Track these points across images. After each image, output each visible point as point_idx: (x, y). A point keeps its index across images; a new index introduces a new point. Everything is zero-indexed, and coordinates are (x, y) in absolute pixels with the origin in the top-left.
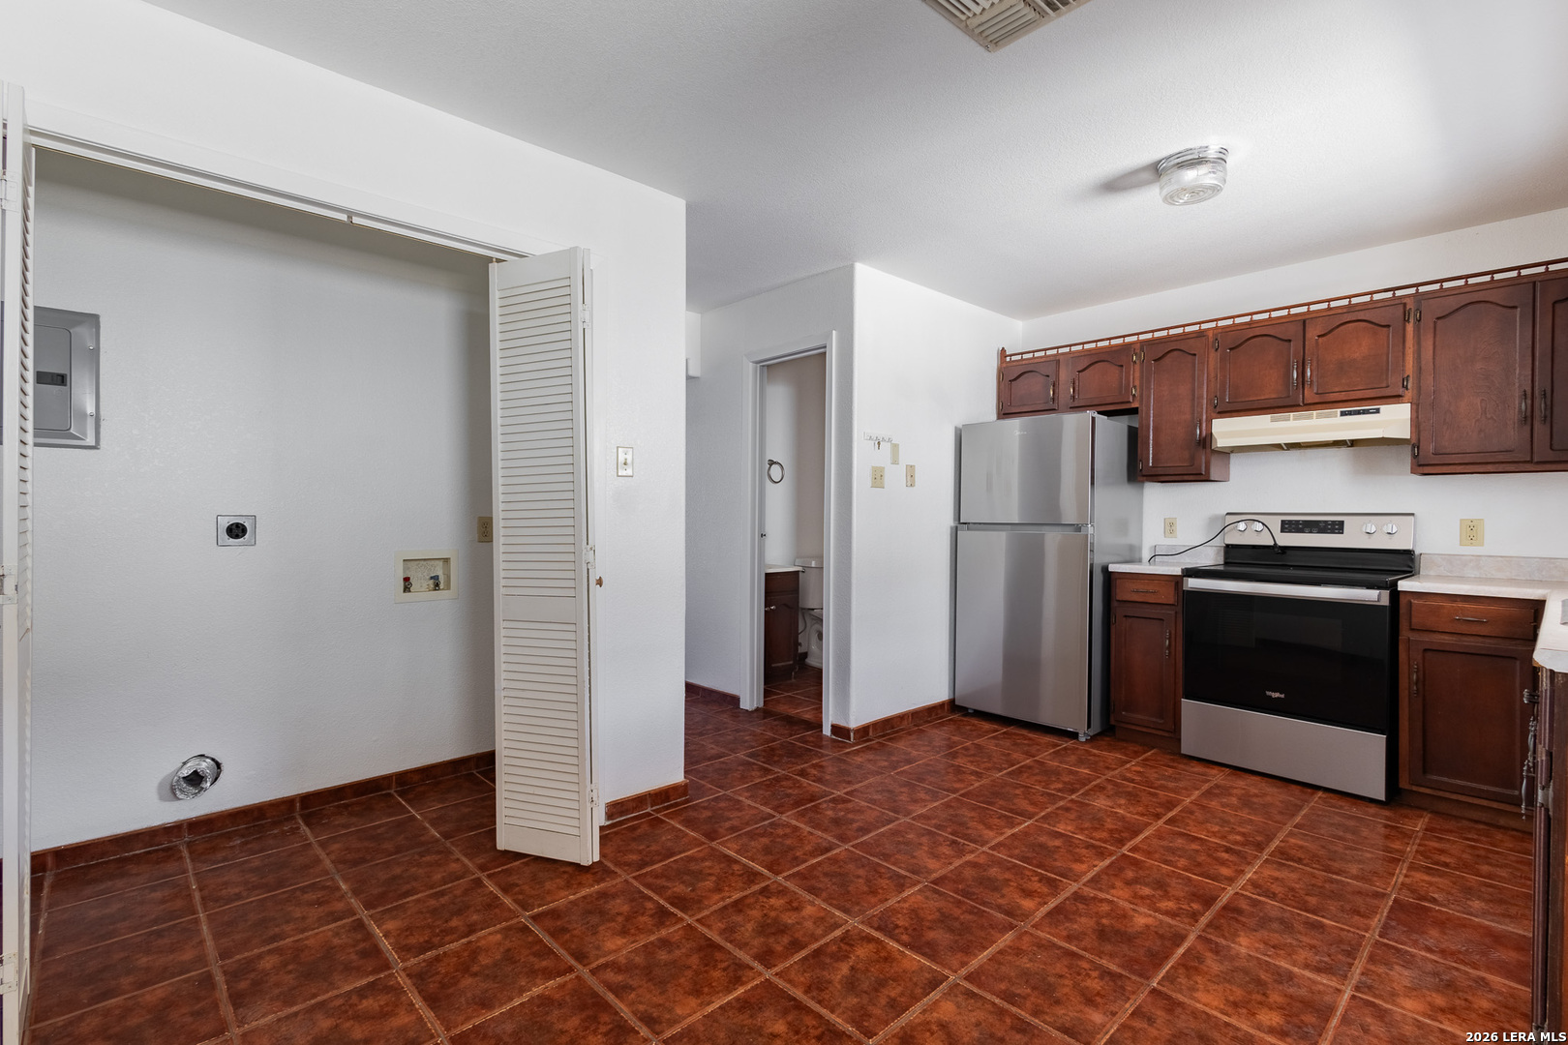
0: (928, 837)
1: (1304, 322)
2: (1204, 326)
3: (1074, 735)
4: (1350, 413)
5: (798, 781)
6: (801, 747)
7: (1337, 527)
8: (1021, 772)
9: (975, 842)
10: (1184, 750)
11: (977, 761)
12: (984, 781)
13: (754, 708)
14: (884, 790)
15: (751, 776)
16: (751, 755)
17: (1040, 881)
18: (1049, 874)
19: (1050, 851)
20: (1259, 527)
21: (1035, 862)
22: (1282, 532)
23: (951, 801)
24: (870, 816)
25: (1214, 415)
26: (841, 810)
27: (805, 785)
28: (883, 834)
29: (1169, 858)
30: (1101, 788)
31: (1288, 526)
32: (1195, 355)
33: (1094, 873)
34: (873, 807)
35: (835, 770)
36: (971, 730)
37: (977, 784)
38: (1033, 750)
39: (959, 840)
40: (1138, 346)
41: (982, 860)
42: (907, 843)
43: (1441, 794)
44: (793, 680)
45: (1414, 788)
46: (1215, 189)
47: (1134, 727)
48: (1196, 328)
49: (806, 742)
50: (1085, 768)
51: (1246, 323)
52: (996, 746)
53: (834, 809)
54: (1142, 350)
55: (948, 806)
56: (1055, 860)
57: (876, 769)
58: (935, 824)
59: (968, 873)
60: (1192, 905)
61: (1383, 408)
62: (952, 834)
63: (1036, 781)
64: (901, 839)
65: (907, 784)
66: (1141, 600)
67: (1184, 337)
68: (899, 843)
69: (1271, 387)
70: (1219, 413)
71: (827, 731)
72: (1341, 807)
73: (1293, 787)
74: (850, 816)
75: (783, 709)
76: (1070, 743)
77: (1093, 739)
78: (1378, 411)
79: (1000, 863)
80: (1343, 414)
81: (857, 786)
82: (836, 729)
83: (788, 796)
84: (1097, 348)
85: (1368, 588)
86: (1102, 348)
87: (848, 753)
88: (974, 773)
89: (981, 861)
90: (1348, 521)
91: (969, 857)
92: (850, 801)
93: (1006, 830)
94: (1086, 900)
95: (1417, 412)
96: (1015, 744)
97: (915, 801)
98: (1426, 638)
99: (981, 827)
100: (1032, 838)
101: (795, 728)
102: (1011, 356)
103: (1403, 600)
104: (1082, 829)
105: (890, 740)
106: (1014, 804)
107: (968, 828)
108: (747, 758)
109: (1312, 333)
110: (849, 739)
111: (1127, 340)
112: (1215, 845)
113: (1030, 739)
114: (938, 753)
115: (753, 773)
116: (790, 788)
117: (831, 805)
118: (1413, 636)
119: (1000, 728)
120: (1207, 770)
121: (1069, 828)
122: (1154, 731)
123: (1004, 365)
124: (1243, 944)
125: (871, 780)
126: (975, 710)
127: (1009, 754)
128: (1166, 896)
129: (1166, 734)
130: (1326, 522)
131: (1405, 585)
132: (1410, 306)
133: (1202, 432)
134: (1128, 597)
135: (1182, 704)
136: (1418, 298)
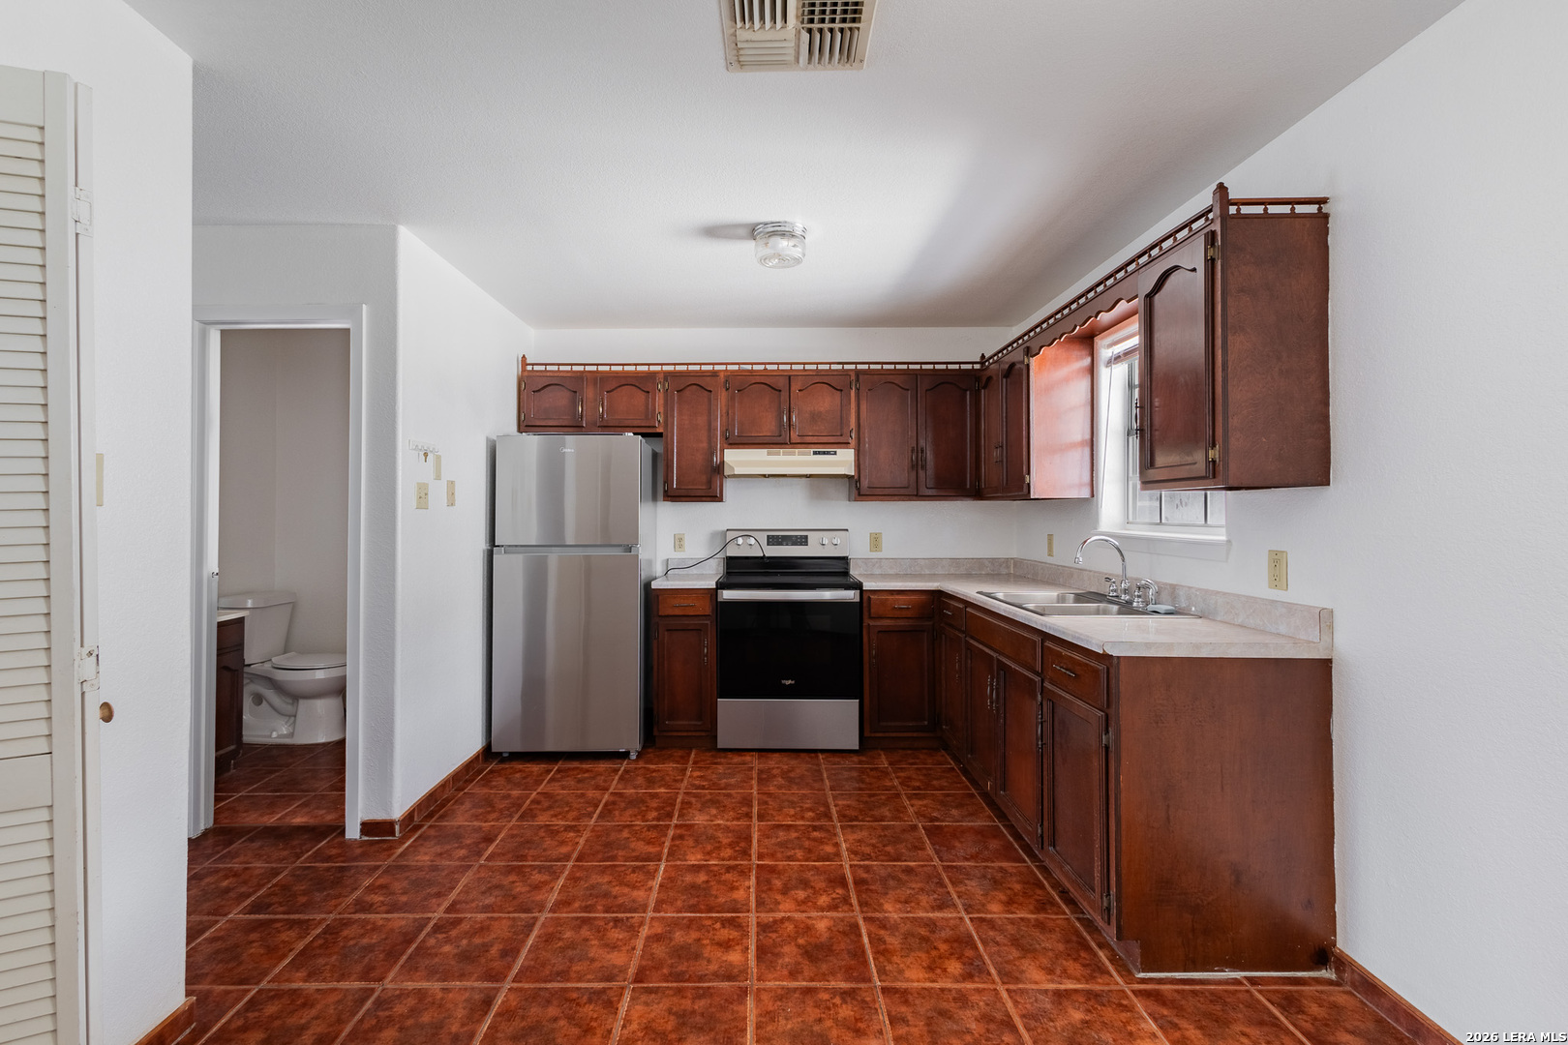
0: (586, 928)
1: (790, 377)
2: (717, 368)
3: (626, 755)
4: (819, 453)
5: (366, 922)
6: (328, 869)
7: (803, 541)
8: (610, 811)
9: (635, 911)
10: (720, 745)
11: (560, 814)
12: (586, 834)
13: (199, 833)
14: (490, 888)
15: (284, 942)
16: (255, 908)
17: (724, 926)
18: (724, 915)
19: (704, 889)
20: (752, 541)
21: (702, 907)
22: (768, 545)
23: (572, 872)
24: (501, 929)
25: (726, 446)
26: (459, 938)
27: (381, 922)
28: (534, 948)
29: (789, 854)
30: (686, 804)
31: (773, 540)
32: (711, 391)
33: (754, 895)
34: (496, 915)
35: (405, 884)
36: (524, 778)
37: (582, 841)
38: (600, 780)
39: (619, 915)
40: (662, 376)
41: (659, 929)
42: (572, 945)
43: (887, 735)
44: (233, 771)
45: (873, 735)
46: (798, 261)
47: (675, 734)
48: (710, 368)
49: (329, 859)
50: (660, 787)
51: (748, 371)
52: (563, 789)
53: (448, 941)
54: (666, 379)
55: (573, 879)
56: (716, 897)
57: (457, 863)
58: (580, 907)
59: (659, 950)
60: (837, 891)
61: (838, 451)
62: (607, 912)
63: (631, 816)
64: (560, 944)
65: (510, 870)
66: (681, 614)
67: (701, 374)
68: (563, 950)
69: (768, 427)
70: (730, 444)
71: (353, 832)
72: (839, 763)
73: (803, 755)
74: (477, 941)
75: (251, 819)
76: (624, 765)
77: (640, 755)
78: (835, 453)
79: (675, 924)
80: (815, 453)
81: (453, 896)
82: (368, 827)
83: (370, 948)
84: (623, 372)
85: (846, 589)
86: (628, 372)
87: (402, 855)
88: (569, 828)
89: (659, 931)
90: (810, 536)
91: (645, 932)
92: (459, 921)
93: (650, 883)
94: (771, 927)
95: (858, 456)
96: (579, 781)
97: (537, 887)
98: (878, 623)
99: (626, 890)
100: (679, 882)
101: (295, 842)
102: (533, 365)
103: (865, 597)
104: (709, 853)
105: (442, 817)
106: (634, 850)
107: (615, 897)
108: (253, 917)
109: (795, 388)
110: (393, 834)
111: (652, 368)
112: (803, 828)
113: (587, 771)
114: (511, 816)
115: (284, 936)
116: (362, 936)
117: (440, 936)
118: (872, 623)
119: (550, 767)
120: (743, 758)
121: (699, 857)
122: (694, 734)
123: (526, 374)
124: (890, 909)
125: (463, 881)
126: (510, 753)
127: (583, 795)
128: (817, 892)
129: (703, 734)
130: (796, 536)
131: (868, 586)
132: (853, 378)
133: (716, 460)
134: (670, 612)
135: (719, 704)
136: (858, 373)
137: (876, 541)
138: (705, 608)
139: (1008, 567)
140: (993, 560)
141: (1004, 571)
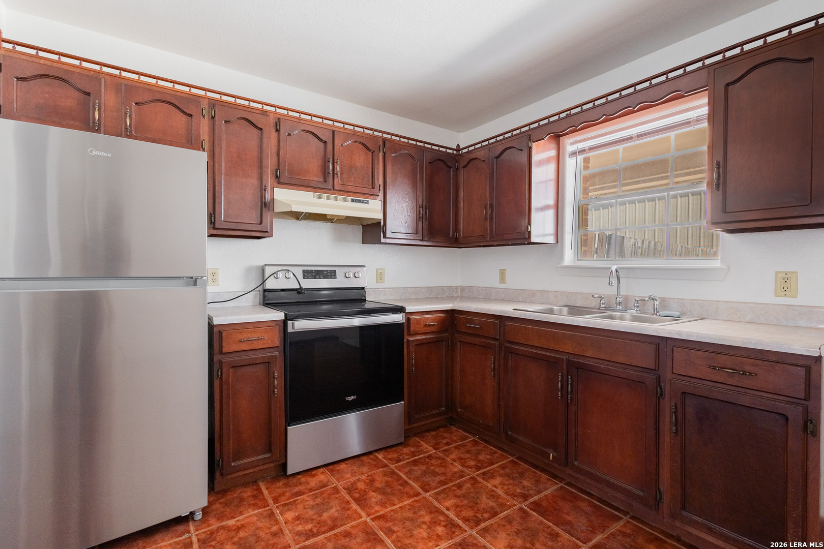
1: (333, 132)
2: (266, 107)
4: (356, 201)
7: (331, 274)
10: (290, 471)
20: (290, 275)
22: (304, 278)
25: (276, 184)
31: (308, 274)
40: (207, 101)
43: (419, 424)
47: (241, 473)
48: (260, 106)
51: (297, 118)
54: (212, 106)
61: (370, 200)
66: (248, 348)
67: (251, 110)
69: (313, 172)
70: (281, 183)
78: (368, 202)
80: (353, 201)
84: (157, 86)
86: (165, 87)
90: (338, 270)
98: (415, 338)
102: (13, 42)
103: (406, 318)
109: (338, 141)
118: (411, 339)
122: (262, 467)
123: (4, 52)
129: (272, 465)
130: (327, 271)
131: (409, 308)
132: (381, 143)
133: (268, 197)
134: (236, 348)
135: (288, 430)
136: (384, 141)
137: (380, 276)
138: (274, 339)
139: (457, 292)
140: (450, 288)
141: (455, 295)
